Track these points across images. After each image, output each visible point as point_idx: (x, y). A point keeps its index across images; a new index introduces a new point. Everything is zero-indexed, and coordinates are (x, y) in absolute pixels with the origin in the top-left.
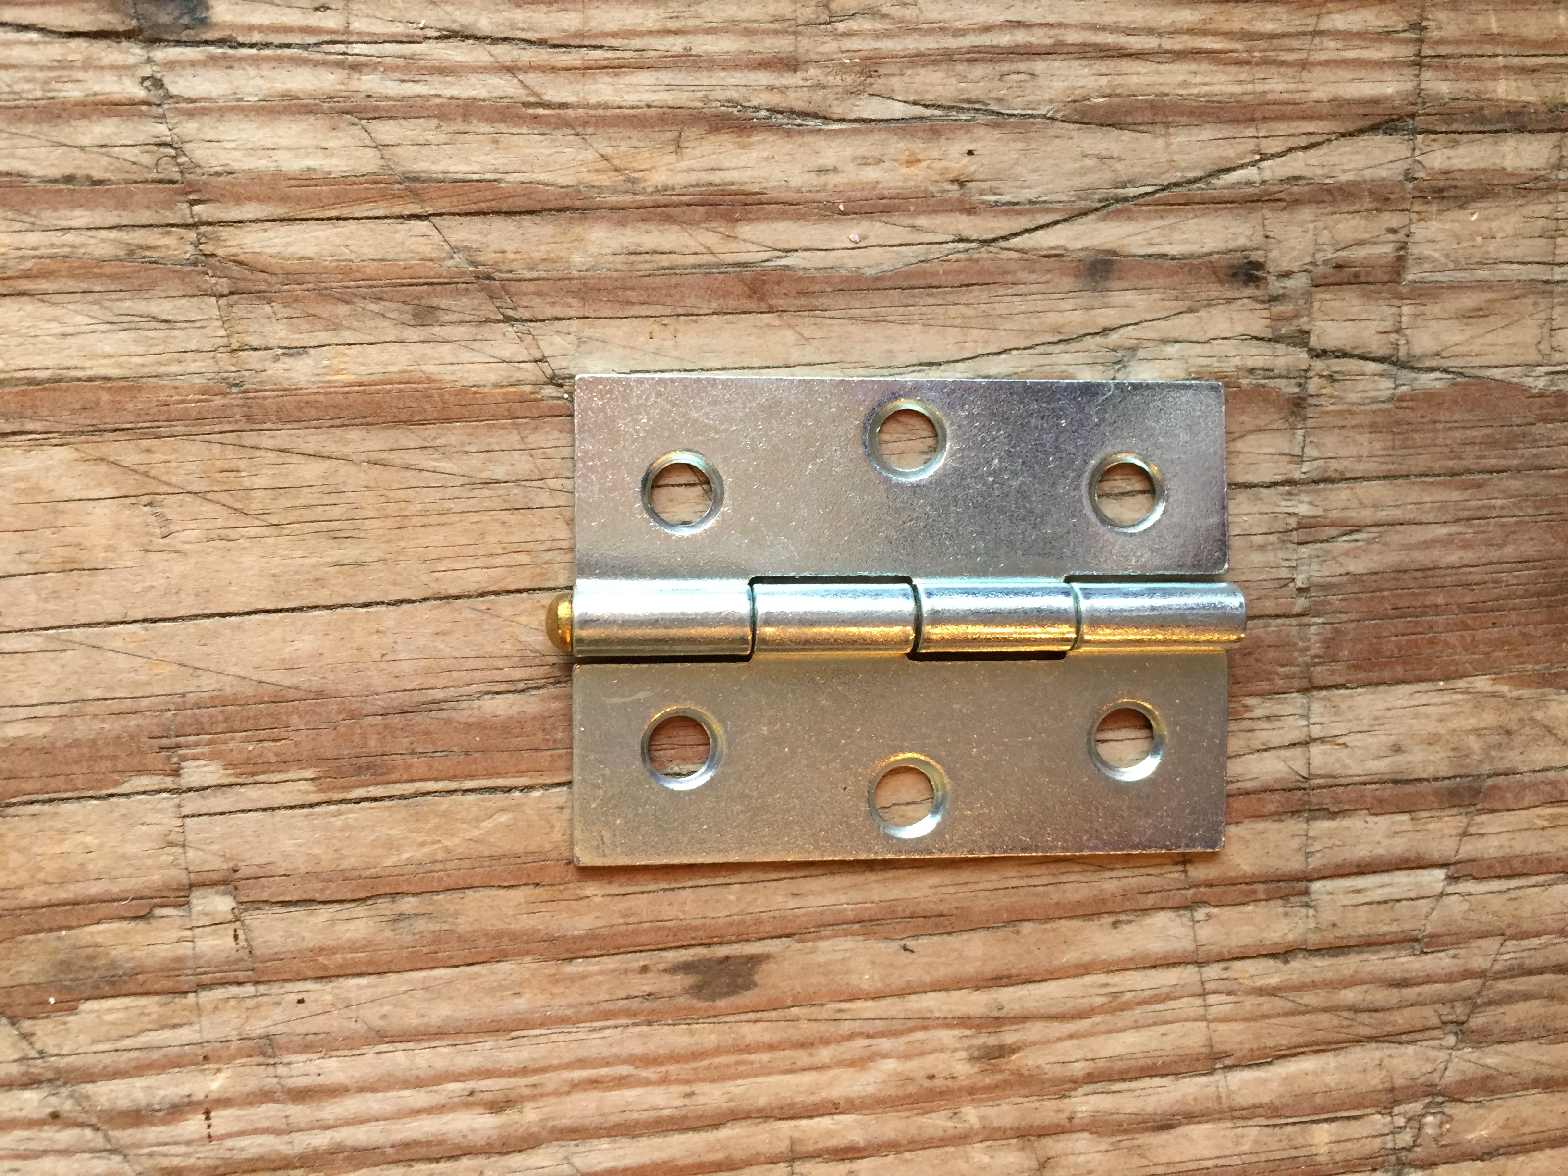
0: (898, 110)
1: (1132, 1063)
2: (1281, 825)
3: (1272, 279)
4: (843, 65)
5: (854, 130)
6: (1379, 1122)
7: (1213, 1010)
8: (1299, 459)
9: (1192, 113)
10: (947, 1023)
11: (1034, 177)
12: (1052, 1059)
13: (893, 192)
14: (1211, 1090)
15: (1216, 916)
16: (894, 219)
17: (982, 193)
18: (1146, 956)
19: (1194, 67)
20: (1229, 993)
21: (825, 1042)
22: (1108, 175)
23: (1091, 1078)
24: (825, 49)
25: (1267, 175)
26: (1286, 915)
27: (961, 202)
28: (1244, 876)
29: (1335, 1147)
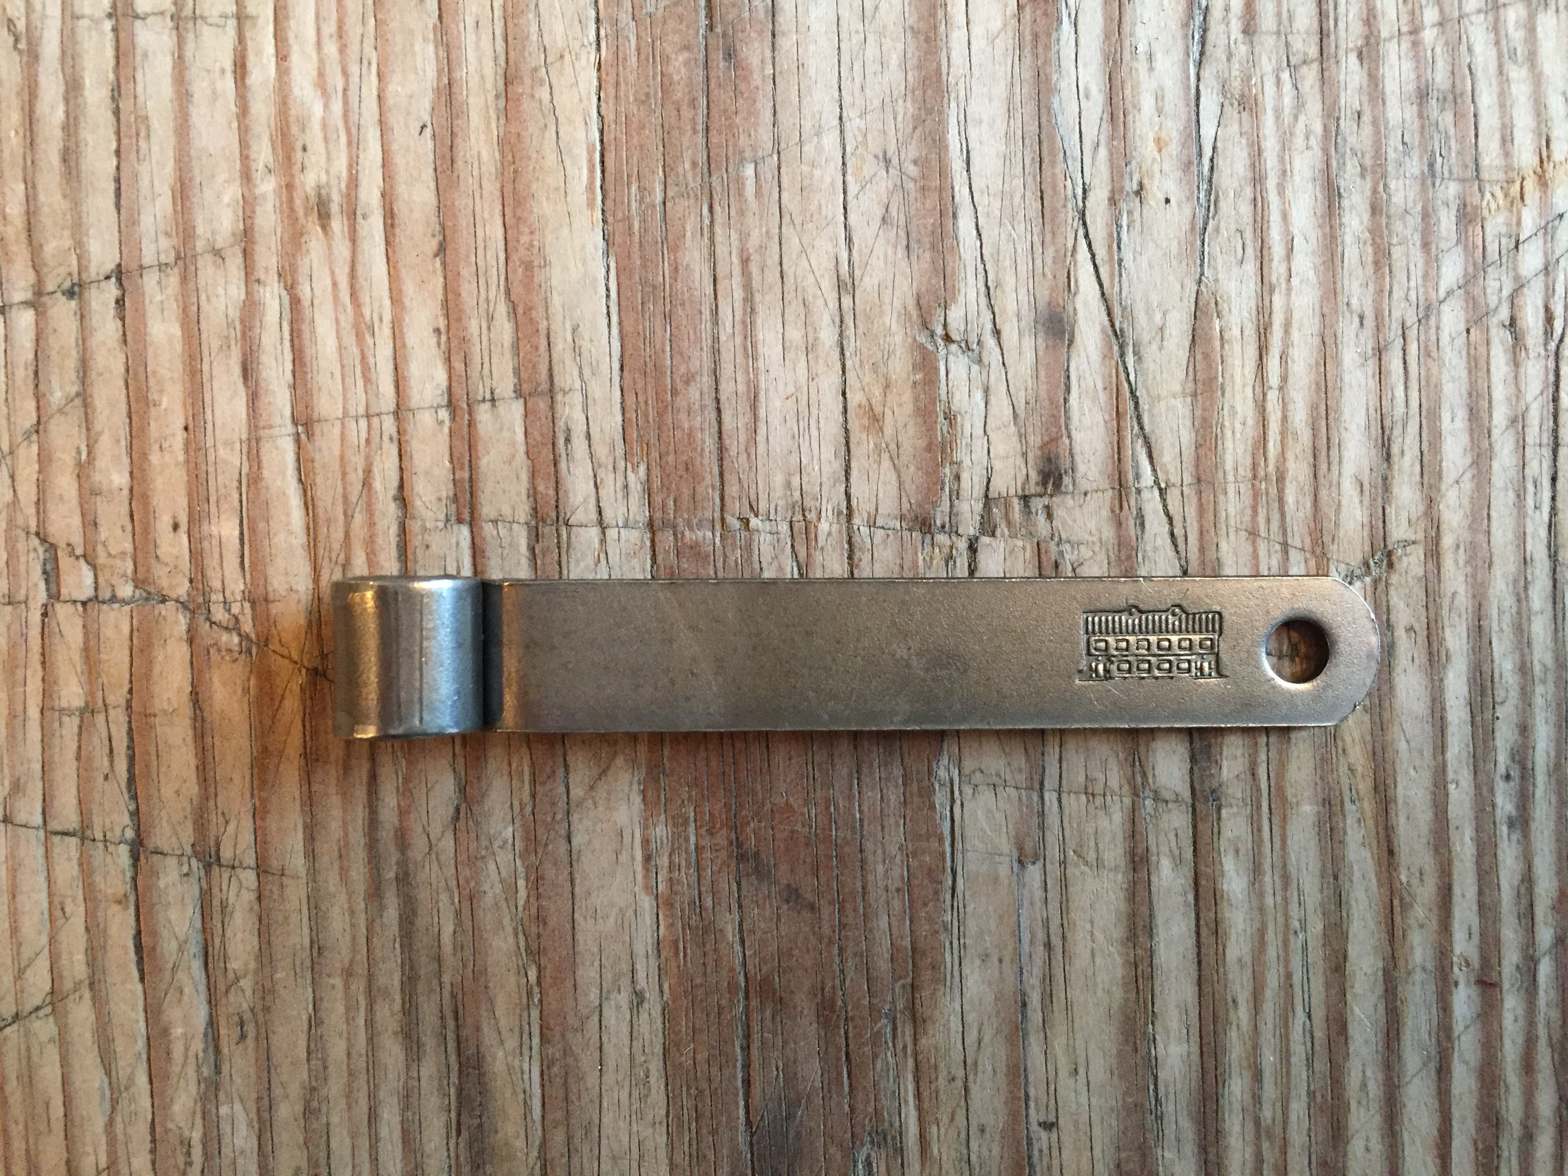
0: (1208, 131)
1: (307, 342)
2: (524, 496)
3: (1046, 500)
4: (1249, 78)
5: (1188, 88)
6: (237, 586)
7: (353, 425)
8: (872, 524)
9: (1205, 420)
10: (353, 164)
11: (1145, 265)
12: (315, 266)
13: (1130, 125)
14: (278, 420)
15: (441, 431)
16: (1105, 125)
17: (1130, 213)
18: (405, 359)
19: (1250, 422)
20: (368, 441)
21: (343, 49)
22: (1146, 337)
23: (295, 302)
24: (1264, 59)
25: (1145, 495)
26: (439, 499)
27: (1122, 189)
28: (478, 458)
29: (215, 542)
